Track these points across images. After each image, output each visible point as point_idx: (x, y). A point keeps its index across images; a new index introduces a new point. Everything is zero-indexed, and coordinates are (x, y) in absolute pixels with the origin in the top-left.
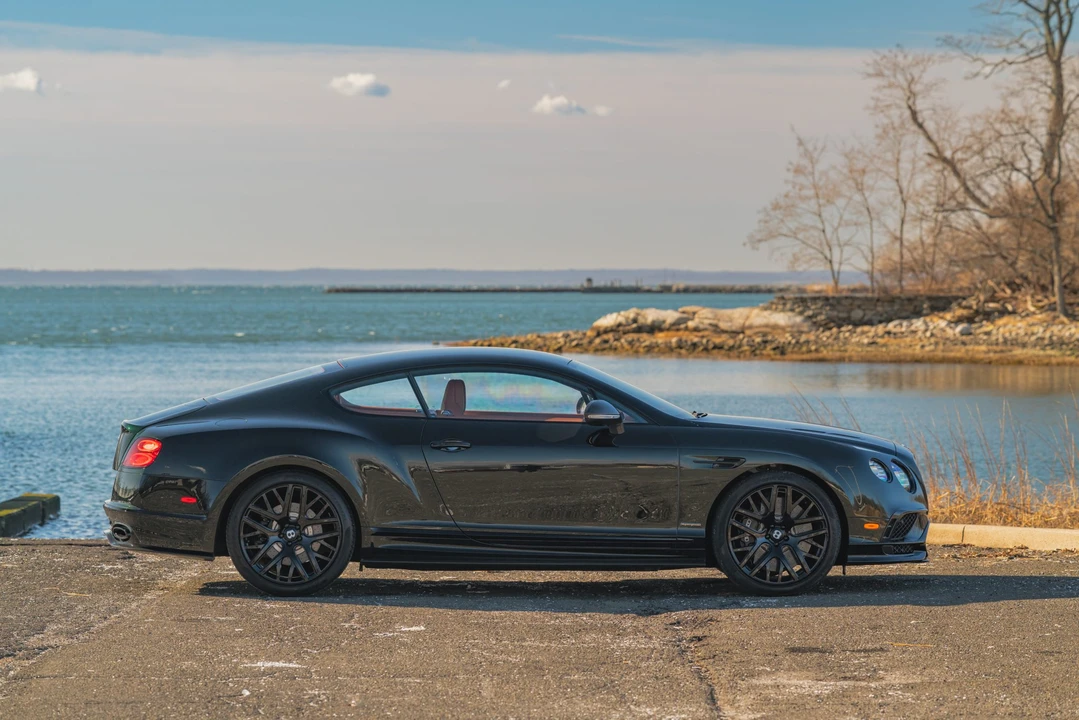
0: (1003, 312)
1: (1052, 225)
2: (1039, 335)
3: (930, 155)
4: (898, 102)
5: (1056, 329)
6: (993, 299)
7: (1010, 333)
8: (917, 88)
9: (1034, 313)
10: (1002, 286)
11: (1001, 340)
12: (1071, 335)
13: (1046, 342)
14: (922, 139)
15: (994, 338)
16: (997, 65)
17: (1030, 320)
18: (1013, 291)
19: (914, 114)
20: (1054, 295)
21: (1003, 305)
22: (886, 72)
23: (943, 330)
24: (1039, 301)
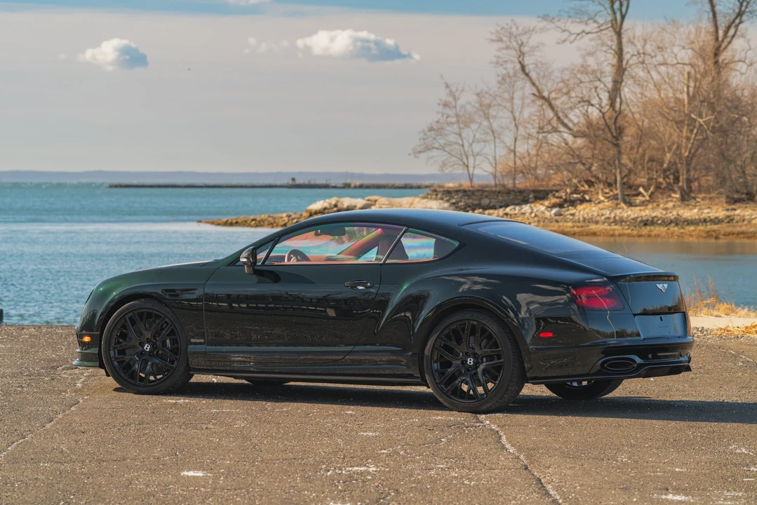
0: (583, 201)
1: (615, 143)
2: (607, 216)
3: (534, 94)
4: (512, 58)
5: (618, 212)
6: (576, 191)
7: (588, 214)
8: (525, 49)
9: (603, 201)
10: (583, 183)
11: (581, 219)
12: (628, 216)
13: (611, 220)
14: (528, 84)
15: (577, 218)
16: (578, 34)
17: (601, 206)
18: (590, 187)
19: (523, 67)
20: (616, 189)
21: (583, 196)
22: (505, 39)
23: (543, 213)
24: (607, 193)
